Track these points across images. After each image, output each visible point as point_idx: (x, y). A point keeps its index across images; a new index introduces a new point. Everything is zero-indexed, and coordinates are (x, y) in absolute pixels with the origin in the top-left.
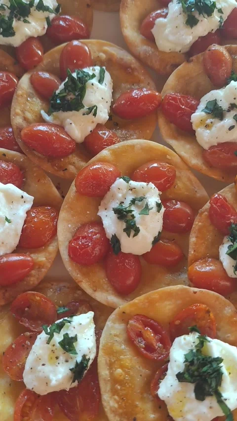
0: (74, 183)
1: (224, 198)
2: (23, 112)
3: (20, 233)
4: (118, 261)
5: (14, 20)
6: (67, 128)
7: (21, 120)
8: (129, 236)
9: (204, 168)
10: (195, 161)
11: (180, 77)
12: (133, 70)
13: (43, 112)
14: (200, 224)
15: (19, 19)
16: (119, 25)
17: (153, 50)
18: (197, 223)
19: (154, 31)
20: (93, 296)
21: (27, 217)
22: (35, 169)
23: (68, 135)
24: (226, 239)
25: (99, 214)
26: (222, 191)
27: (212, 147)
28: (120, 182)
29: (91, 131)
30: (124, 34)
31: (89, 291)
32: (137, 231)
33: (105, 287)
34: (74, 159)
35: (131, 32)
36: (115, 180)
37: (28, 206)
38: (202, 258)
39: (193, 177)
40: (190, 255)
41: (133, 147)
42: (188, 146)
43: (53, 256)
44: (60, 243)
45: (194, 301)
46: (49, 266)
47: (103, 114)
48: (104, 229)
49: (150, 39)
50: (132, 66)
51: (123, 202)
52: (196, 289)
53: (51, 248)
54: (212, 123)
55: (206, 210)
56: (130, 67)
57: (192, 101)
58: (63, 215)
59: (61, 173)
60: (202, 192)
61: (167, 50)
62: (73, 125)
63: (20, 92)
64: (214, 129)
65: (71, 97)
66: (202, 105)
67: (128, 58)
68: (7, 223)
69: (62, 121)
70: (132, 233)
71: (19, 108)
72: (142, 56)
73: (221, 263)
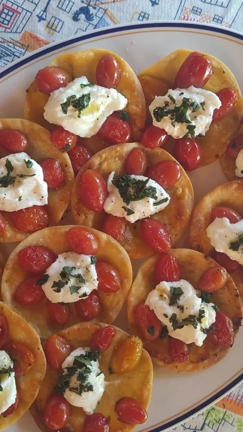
0: (72, 226)
1: (114, 335)
2: (106, 159)
3: (17, 210)
4: (34, 286)
5: (169, 115)
6: (108, 200)
7: (98, 163)
8: (52, 287)
9: (131, 308)
10: (133, 300)
11: (191, 257)
12: (180, 220)
13: (113, 173)
14: (89, 327)
15: (172, 119)
16: (210, 190)
17: (203, 226)
18: (89, 324)
19: (217, 219)
20: (2, 282)
21: (31, 207)
22: (68, 193)
23: (104, 203)
24: (88, 349)
25: (59, 256)
26: (120, 329)
27: (148, 307)
28: (88, 259)
29: (116, 216)
30: (205, 198)
31: (4, 278)
32: (58, 291)
33: (13, 286)
34: (91, 216)
35: (209, 202)
36: (87, 254)
37: (39, 204)
38: (67, 340)
39: (121, 303)
40: (64, 331)
41: (120, 252)
42: (142, 289)
43: (15, 240)
44: (25, 240)
45: (33, 351)
46: (6, 242)
47: (132, 219)
48: (50, 265)
49: (211, 219)
50: (183, 217)
51: (75, 269)
52: (41, 349)
53: (19, 236)
54: (165, 298)
55: (100, 326)
56: (181, 216)
57: (176, 275)
58: (46, 231)
59: (75, 213)
60: (114, 315)
61: (208, 236)
62: (113, 203)
63: (118, 149)
64: (161, 302)
65: (131, 191)
66: (175, 284)
67: (188, 211)
68: (18, 199)
69: (113, 192)
70: (56, 288)
71: (107, 155)
72: (194, 220)
73: (69, 355)
